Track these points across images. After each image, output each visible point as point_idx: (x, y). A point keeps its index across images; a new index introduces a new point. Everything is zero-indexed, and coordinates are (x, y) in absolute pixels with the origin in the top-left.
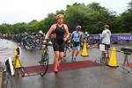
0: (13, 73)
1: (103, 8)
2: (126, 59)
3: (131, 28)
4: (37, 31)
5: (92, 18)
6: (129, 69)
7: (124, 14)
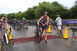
0: (7, 43)
1: (60, 5)
2: (74, 34)
3: (76, 16)
4: (21, 18)
5: (54, 11)
6: (75, 40)
7: (72, 8)
